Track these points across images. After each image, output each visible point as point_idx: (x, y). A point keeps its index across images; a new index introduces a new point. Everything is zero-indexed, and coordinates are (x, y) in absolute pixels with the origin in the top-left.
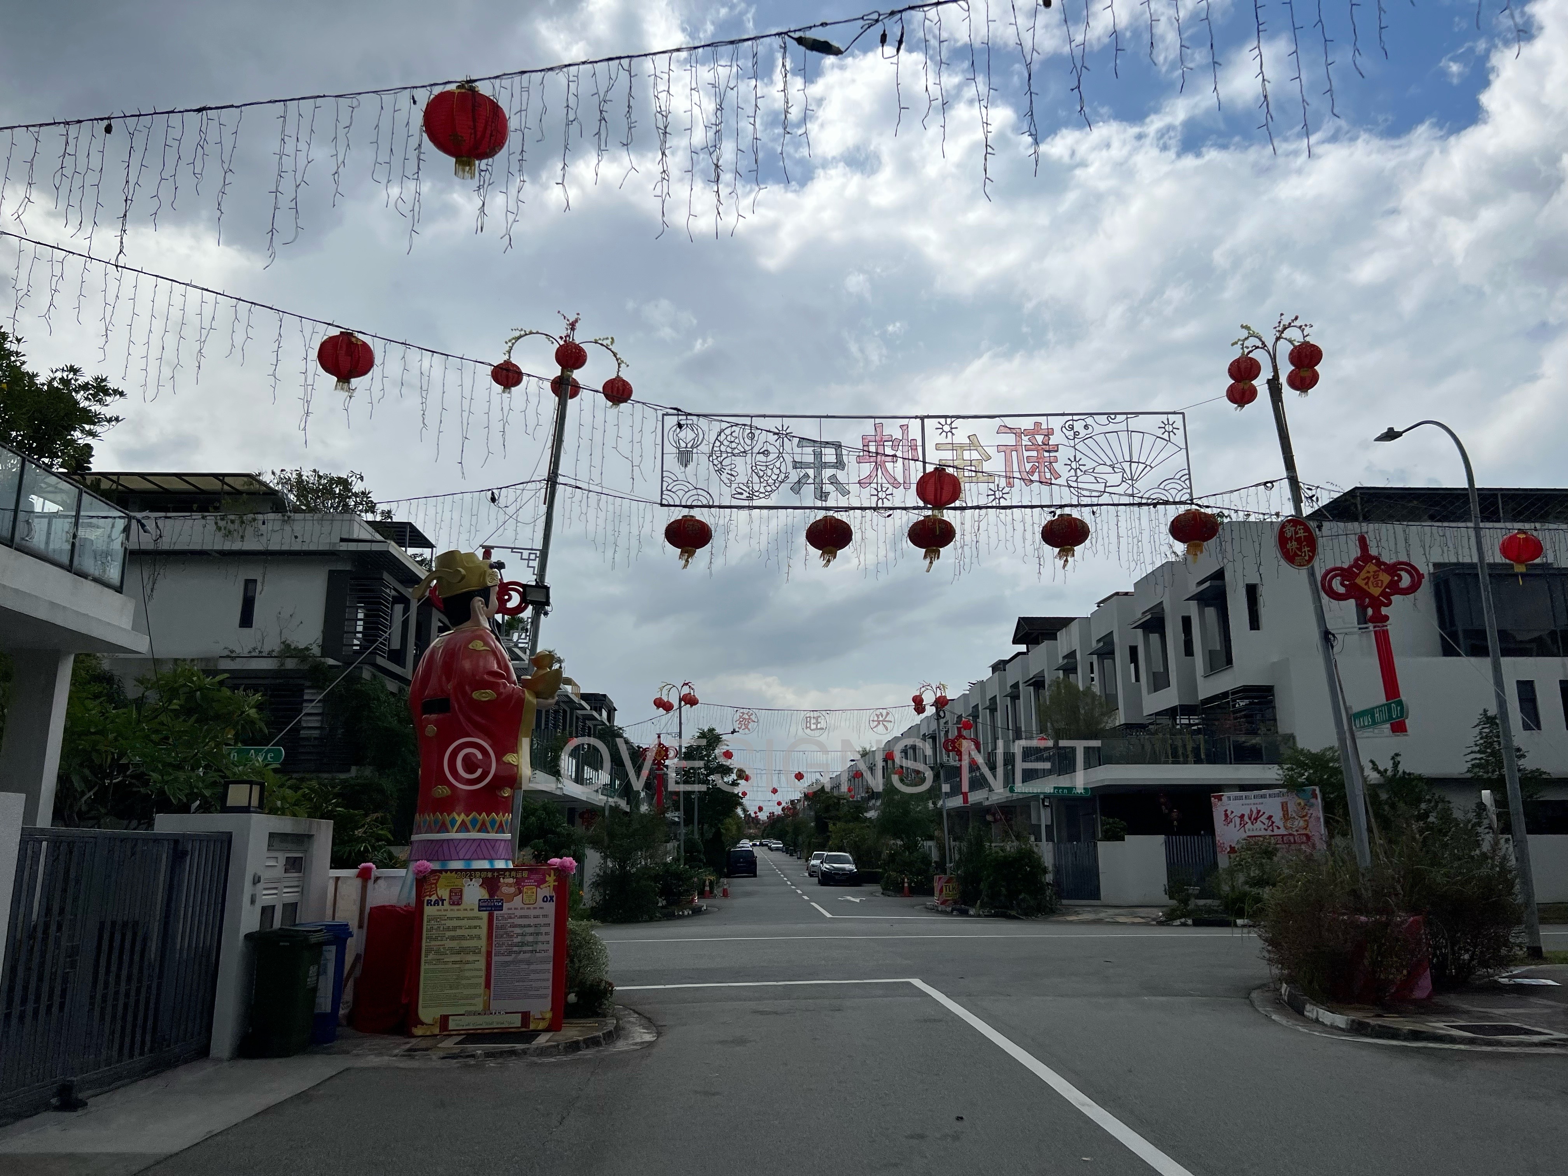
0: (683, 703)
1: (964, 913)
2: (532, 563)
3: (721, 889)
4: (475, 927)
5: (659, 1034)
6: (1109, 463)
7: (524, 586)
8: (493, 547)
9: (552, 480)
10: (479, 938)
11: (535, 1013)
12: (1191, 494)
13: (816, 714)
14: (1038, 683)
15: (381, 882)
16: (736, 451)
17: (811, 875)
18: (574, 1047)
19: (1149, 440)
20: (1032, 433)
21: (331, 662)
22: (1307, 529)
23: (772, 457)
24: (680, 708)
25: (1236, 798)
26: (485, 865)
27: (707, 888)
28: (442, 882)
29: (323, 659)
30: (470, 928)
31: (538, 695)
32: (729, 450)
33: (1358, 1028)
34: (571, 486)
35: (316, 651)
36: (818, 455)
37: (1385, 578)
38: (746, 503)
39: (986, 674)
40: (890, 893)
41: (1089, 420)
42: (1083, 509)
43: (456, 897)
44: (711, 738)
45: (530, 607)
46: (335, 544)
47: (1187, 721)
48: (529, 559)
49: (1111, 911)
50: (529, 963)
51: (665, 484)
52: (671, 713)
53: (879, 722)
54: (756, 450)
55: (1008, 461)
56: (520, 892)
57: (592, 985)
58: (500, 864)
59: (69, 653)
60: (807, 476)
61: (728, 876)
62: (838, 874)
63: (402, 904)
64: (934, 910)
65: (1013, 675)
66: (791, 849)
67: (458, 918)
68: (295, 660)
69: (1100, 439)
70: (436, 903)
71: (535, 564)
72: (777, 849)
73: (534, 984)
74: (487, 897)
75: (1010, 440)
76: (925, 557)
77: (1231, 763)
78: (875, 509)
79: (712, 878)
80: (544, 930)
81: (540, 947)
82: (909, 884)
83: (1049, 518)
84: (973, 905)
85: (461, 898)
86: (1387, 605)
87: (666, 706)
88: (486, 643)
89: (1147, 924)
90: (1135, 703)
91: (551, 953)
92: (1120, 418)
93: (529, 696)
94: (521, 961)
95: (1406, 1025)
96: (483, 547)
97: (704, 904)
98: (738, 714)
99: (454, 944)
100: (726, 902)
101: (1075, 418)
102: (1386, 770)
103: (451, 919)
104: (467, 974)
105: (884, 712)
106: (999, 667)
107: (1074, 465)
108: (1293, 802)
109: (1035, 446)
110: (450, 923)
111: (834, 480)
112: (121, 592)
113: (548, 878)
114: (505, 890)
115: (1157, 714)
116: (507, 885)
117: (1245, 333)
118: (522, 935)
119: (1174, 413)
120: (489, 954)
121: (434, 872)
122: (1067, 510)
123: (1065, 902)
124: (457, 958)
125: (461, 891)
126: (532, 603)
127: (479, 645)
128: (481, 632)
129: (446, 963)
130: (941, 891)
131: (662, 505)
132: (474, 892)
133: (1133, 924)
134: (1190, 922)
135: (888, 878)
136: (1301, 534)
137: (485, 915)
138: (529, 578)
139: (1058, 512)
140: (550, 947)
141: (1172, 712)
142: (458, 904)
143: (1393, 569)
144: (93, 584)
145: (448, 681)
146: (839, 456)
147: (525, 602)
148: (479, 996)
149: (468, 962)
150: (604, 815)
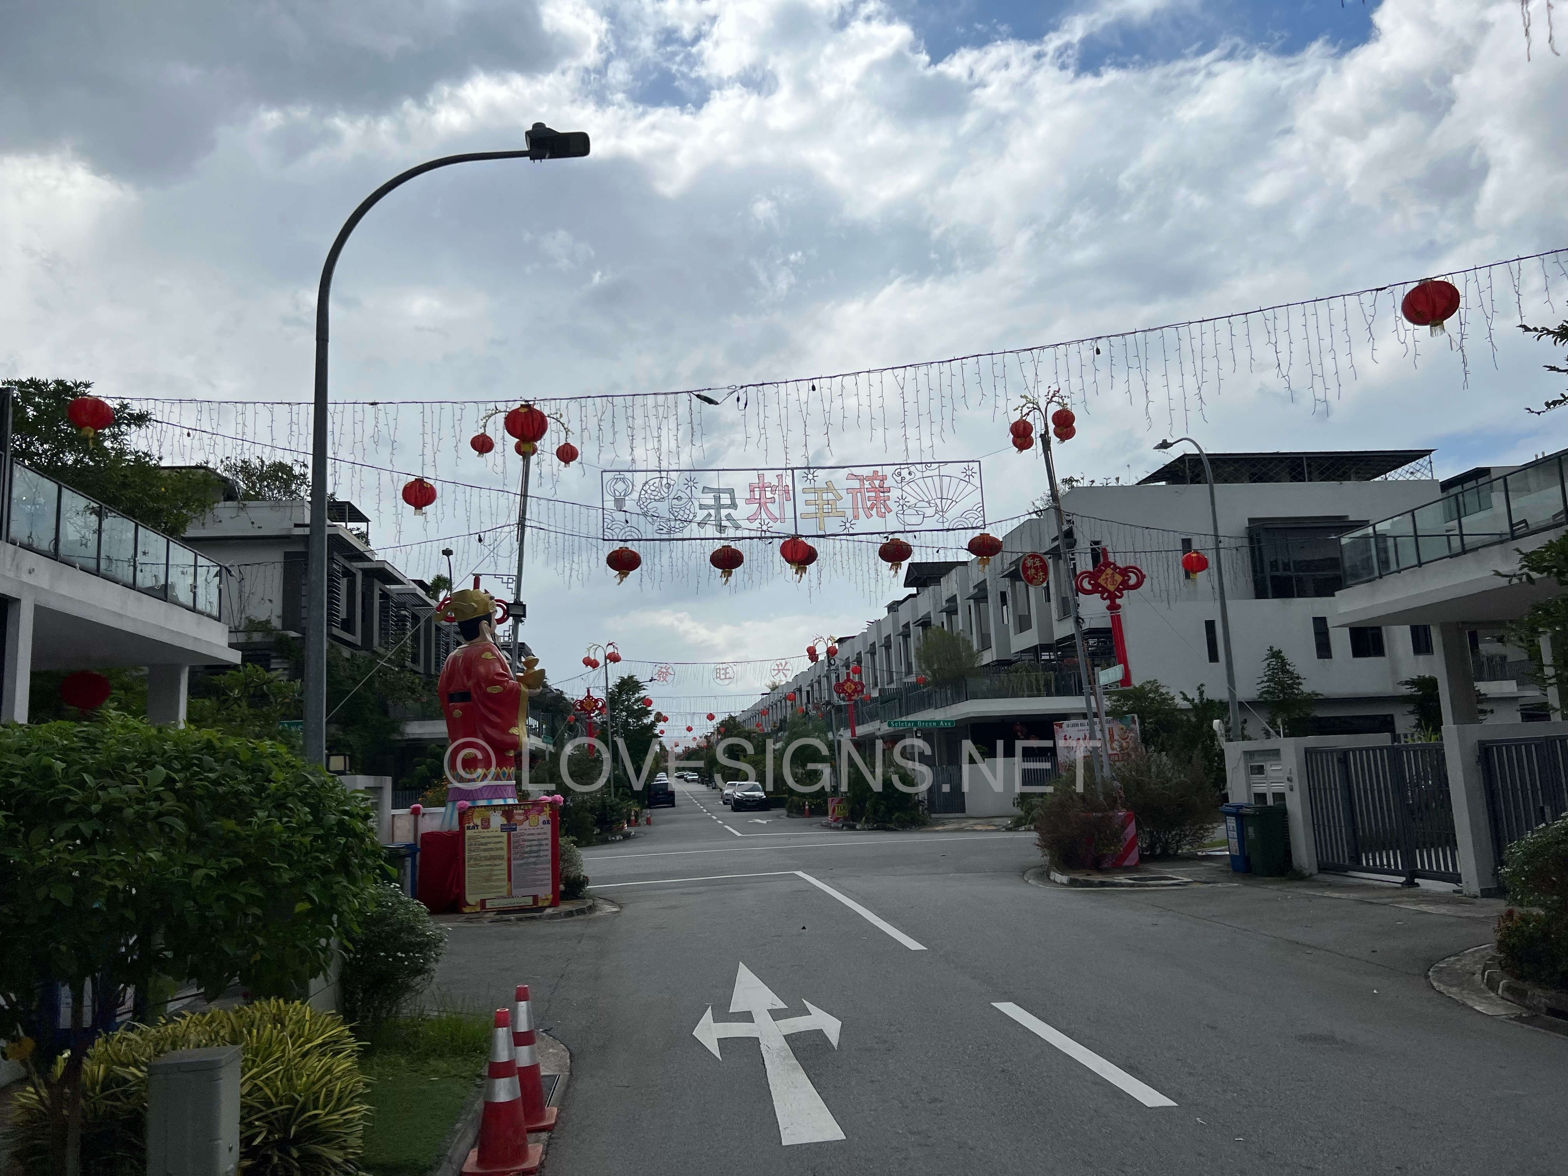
0: (608, 661)
1: (852, 828)
2: (510, 586)
3: (644, 819)
4: (499, 842)
5: (621, 907)
6: (926, 500)
7: (507, 604)
8: (481, 575)
9: (522, 524)
10: (502, 849)
11: (541, 895)
12: (984, 521)
13: (724, 666)
14: (925, 623)
15: (426, 817)
16: (657, 498)
17: (725, 803)
18: (570, 914)
19: (955, 481)
20: (871, 479)
21: (293, 634)
22: (1042, 560)
23: (683, 501)
24: (606, 664)
25: (1074, 725)
26: (501, 802)
27: (633, 818)
28: (475, 814)
29: (285, 632)
30: (496, 843)
31: (529, 687)
32: (652, 497)
33: (1073, 883)
34: (536, 527)
35: (277, 623)
36: (717, 499)
37: (1119, 578)
38: (666, 537)
39: (882, 613)
40: (794, 815)
41: (912, 468)
42: (908, 534)
43: (486, 823)
44: (629, 685)
45: (511, 618)
46: (290, 529)
47: (1048, 658)
48: (508, 583)
49: (971, 822)
50: (535, 863)
51: (606, 524)
52: (598, 669)
53: (779, 670)
54: (671, 496)
55: (854, 500)
56: (527, 818)
57: (575, 878)
58: (510, 801)
59: (186, 666)
60: (709, 515)
61: (649, 807)
62: (749, 801)
63: (446, 829)
64: (828, 827)
65: (905, 615)
66: (706, 777)
67: (488, 837)
68: (260, 634)
69: (920, 482)
70: (473, 828)
71: (513, 586)
72: (693, 781)
73: (540, 877)
74: (506, 823)
75: (856, 484)
76: (797, 573)
77: (1076, 695)
78: (760, 538)
79: (636, 809)
80: (544, 842)
81: (542, 853)
82: (810, 807)
83: (884, 541)
84: (859, 821)
85: (489, 824)
86: (1120, 597)
87: (593, 664)
88: (494, 654)
89: (998, 830)
90: (1005, 643)
91: (550, 857)
92: (935, 466)
93: (523, 688)
94: (529, 863)
95: (1097, 878)
96: (474, 575)
97: (633, 830)
98: (657, 668)
99: (486, 854)
100: (652, 828)
101: (902, 466)
102: (1193, 700)
103: (484, 837)
104: (495, 873)
105: (783, 662)
106: (893, 607)
107: (901, 502)
108: (1117, 727)
109: (874, 489)
110: (483, 841)
111: (729, 517)
112: (219, 621)
113: (545, 809)
114: (517, 817)
115: (1022, 652)
116: (519, 814)
117: (1024, 401)
118: (530, 846)
119: (973, 461)
120: (509, 860)
121: (470, 807)
122: (897, 536)
123: (933, 816)
124: (488, 863)
125: (489, 819)
126: (513, 615)
127: (488, 656)
128: (488, 646)
129: (482, 866)
130: (834, 810)
131: (604, 540)
132: (497, 820)
133: (987, 831)
134: (1032, 827)
135: (792, 802)
136: (1038, 564)
137: (505, 834)
138: (511, 599)
139: (891, 537)
140: (549, 853)
141: (1035, 651)
142: (488, 828)
143: (1125, 572)
144: (206, 618)
145: (468, 680)
146: (733, 499)
147: (507, 614)
148: (504, 886)
149: (495, 865)
150: (545, 759)
